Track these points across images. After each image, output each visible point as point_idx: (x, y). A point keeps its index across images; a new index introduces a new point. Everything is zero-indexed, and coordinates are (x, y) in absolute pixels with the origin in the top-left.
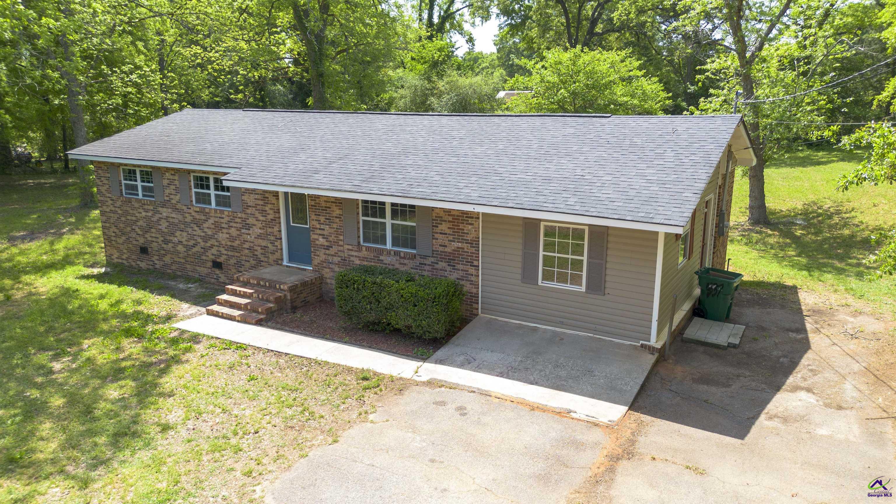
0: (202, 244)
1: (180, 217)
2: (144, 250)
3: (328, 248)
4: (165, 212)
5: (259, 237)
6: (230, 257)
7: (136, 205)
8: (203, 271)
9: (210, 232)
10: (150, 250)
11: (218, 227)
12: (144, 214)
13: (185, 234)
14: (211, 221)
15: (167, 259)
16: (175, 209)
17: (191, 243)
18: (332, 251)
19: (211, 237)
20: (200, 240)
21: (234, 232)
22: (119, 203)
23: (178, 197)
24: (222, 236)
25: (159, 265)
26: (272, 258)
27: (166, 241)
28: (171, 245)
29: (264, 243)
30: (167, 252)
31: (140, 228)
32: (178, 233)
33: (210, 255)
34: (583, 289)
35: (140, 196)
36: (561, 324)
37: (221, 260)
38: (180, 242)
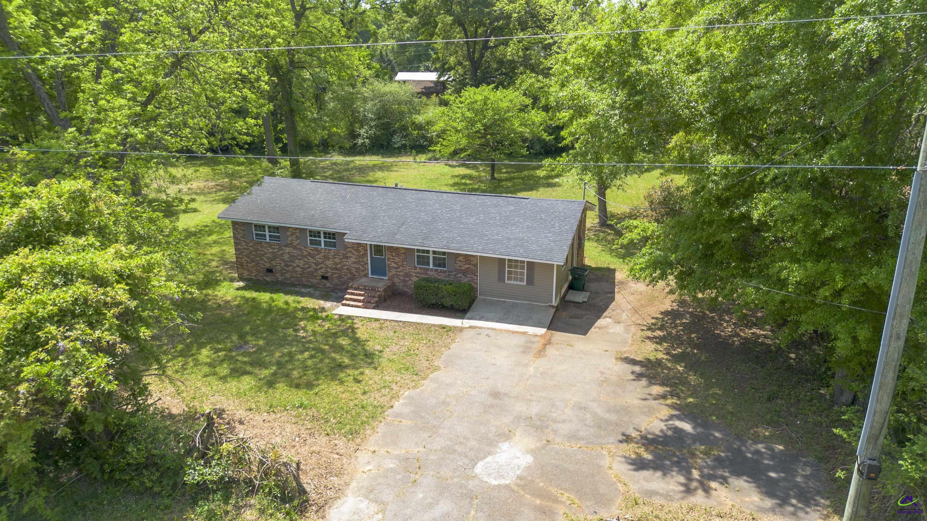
0: (315, 267)
1: (299, 253)
2: (270, 271)
3: (397, 268)
4: (287, 250)
5: (355, 263)
6: (333, 274)
7: (265, 245)
8: (314, 281)
9: (320, 261)
10: (274, 270)
11: (326, 258)
12: (271, 250)
13: (302, 261)
14: (322, 254)
15: (288, 275)
16: (295, 248)
17: (307, 266)
18: (399, 270)
19: (321, 263)
20: (313, 265)
21: (337, 260)
22: (251, 244)
23: (298, 242)
24: (329, 263)
25: (280, 278)
26: (362, 273)
27: (287, 266)
28: (290, 268)
29: (357, 266)
30: (287, 271)
31: (268, 258)
32: (297, 261)
33: (320, 273)
34: (525, 283)
35: (268, 240)
36: (516, 299)
37: (328, 275)
38: (298, 266)
